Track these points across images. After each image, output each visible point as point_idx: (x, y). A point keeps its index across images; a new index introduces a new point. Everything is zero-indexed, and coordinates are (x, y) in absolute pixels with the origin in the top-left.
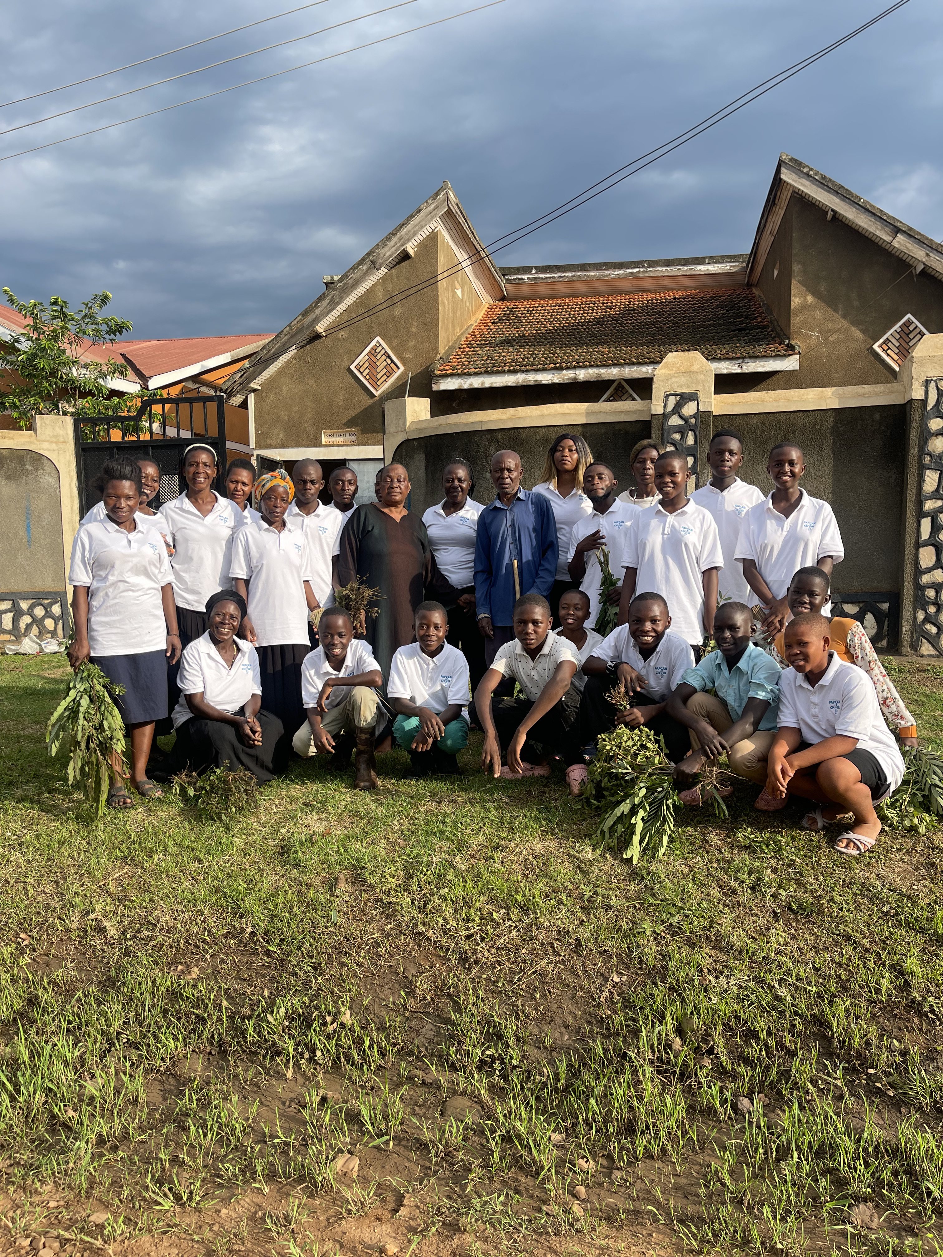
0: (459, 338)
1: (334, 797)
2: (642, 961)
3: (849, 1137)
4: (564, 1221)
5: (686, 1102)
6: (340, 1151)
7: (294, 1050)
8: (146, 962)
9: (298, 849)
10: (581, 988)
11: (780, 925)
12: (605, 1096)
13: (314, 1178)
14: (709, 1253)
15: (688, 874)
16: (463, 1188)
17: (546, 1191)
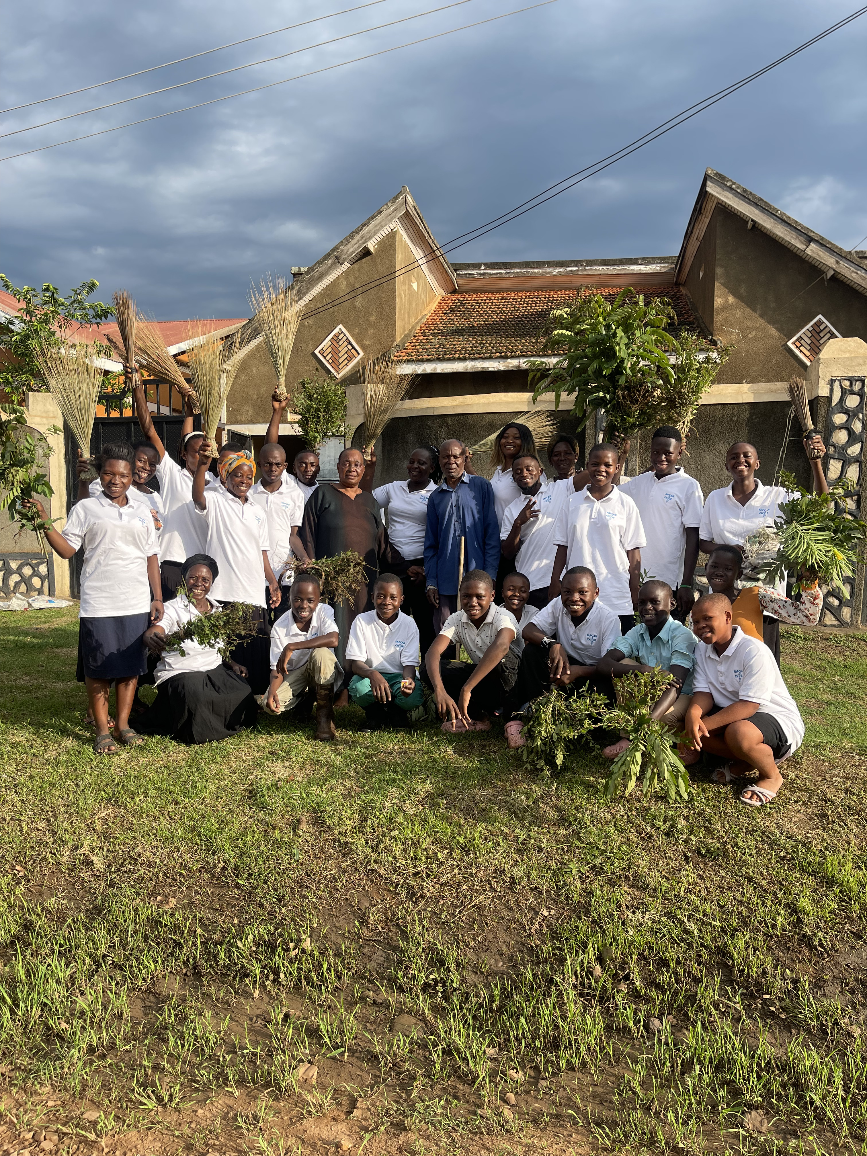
0: (414, 327)
1: (297, 747)
2: (568, 897)
3: (745, 1053)
4: (496, 1123)
5: (604, 1022)
6: (301, 1061)
7: (260, 973)
8: (129, 893)
9: (265, 793)
10: (514, 920)
11: (690, 867)
12: (534, 1015)
13: (279, 1084)
14: (620, 1150)
15: (611, 821)
16: (409, 1094)
17: (480, 1097)
